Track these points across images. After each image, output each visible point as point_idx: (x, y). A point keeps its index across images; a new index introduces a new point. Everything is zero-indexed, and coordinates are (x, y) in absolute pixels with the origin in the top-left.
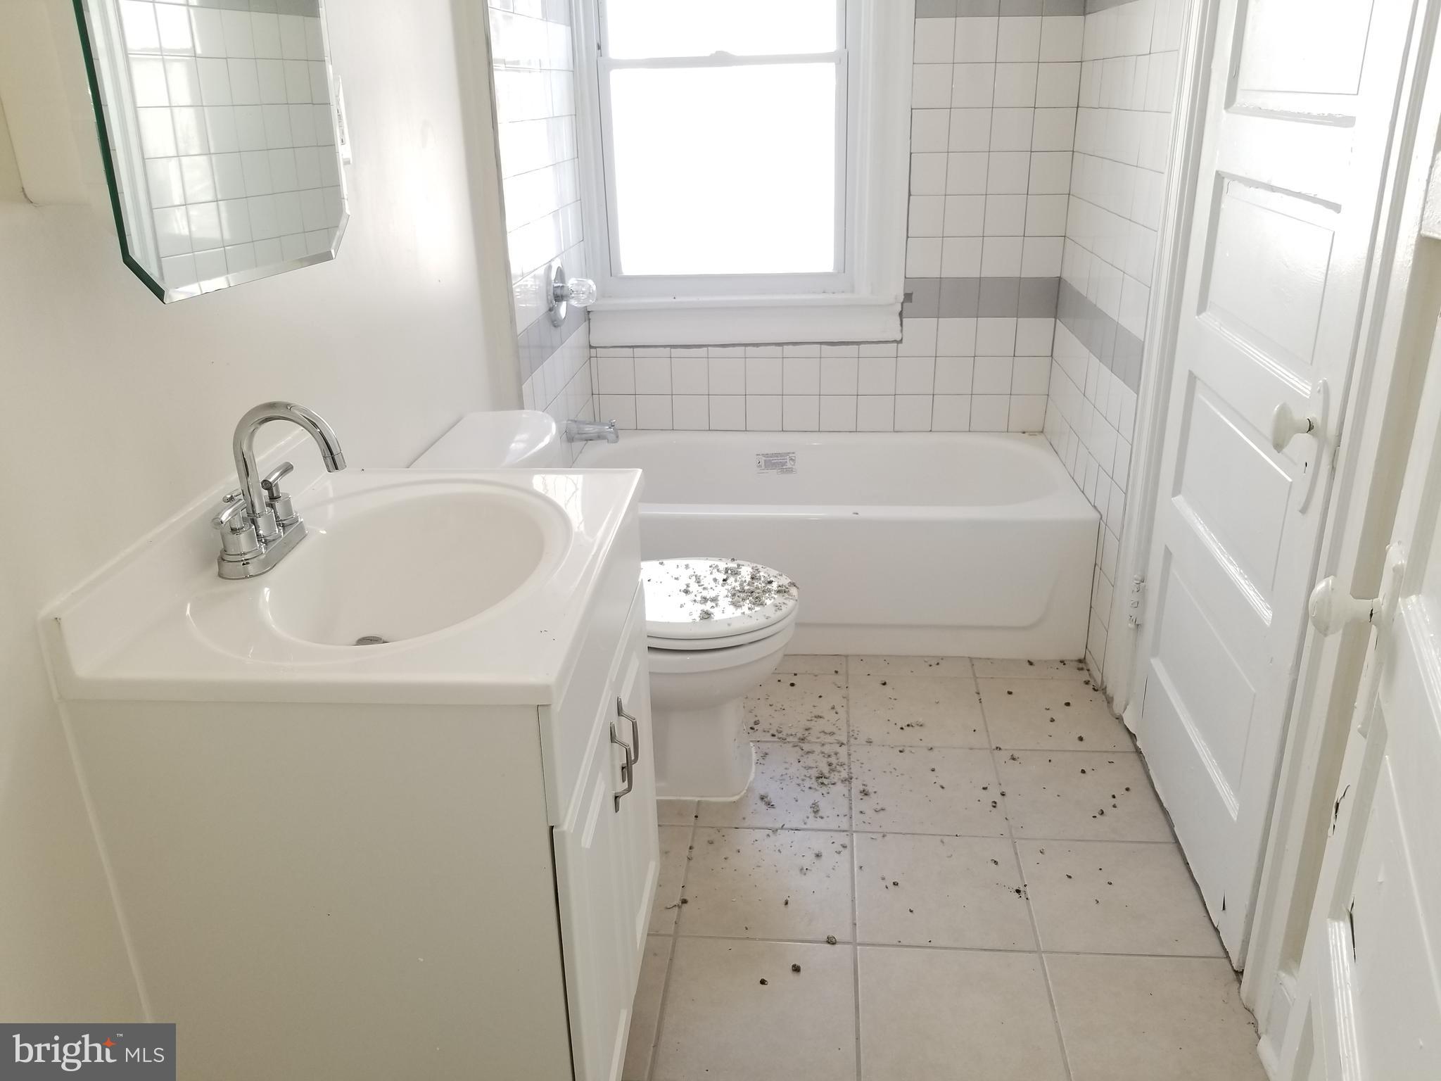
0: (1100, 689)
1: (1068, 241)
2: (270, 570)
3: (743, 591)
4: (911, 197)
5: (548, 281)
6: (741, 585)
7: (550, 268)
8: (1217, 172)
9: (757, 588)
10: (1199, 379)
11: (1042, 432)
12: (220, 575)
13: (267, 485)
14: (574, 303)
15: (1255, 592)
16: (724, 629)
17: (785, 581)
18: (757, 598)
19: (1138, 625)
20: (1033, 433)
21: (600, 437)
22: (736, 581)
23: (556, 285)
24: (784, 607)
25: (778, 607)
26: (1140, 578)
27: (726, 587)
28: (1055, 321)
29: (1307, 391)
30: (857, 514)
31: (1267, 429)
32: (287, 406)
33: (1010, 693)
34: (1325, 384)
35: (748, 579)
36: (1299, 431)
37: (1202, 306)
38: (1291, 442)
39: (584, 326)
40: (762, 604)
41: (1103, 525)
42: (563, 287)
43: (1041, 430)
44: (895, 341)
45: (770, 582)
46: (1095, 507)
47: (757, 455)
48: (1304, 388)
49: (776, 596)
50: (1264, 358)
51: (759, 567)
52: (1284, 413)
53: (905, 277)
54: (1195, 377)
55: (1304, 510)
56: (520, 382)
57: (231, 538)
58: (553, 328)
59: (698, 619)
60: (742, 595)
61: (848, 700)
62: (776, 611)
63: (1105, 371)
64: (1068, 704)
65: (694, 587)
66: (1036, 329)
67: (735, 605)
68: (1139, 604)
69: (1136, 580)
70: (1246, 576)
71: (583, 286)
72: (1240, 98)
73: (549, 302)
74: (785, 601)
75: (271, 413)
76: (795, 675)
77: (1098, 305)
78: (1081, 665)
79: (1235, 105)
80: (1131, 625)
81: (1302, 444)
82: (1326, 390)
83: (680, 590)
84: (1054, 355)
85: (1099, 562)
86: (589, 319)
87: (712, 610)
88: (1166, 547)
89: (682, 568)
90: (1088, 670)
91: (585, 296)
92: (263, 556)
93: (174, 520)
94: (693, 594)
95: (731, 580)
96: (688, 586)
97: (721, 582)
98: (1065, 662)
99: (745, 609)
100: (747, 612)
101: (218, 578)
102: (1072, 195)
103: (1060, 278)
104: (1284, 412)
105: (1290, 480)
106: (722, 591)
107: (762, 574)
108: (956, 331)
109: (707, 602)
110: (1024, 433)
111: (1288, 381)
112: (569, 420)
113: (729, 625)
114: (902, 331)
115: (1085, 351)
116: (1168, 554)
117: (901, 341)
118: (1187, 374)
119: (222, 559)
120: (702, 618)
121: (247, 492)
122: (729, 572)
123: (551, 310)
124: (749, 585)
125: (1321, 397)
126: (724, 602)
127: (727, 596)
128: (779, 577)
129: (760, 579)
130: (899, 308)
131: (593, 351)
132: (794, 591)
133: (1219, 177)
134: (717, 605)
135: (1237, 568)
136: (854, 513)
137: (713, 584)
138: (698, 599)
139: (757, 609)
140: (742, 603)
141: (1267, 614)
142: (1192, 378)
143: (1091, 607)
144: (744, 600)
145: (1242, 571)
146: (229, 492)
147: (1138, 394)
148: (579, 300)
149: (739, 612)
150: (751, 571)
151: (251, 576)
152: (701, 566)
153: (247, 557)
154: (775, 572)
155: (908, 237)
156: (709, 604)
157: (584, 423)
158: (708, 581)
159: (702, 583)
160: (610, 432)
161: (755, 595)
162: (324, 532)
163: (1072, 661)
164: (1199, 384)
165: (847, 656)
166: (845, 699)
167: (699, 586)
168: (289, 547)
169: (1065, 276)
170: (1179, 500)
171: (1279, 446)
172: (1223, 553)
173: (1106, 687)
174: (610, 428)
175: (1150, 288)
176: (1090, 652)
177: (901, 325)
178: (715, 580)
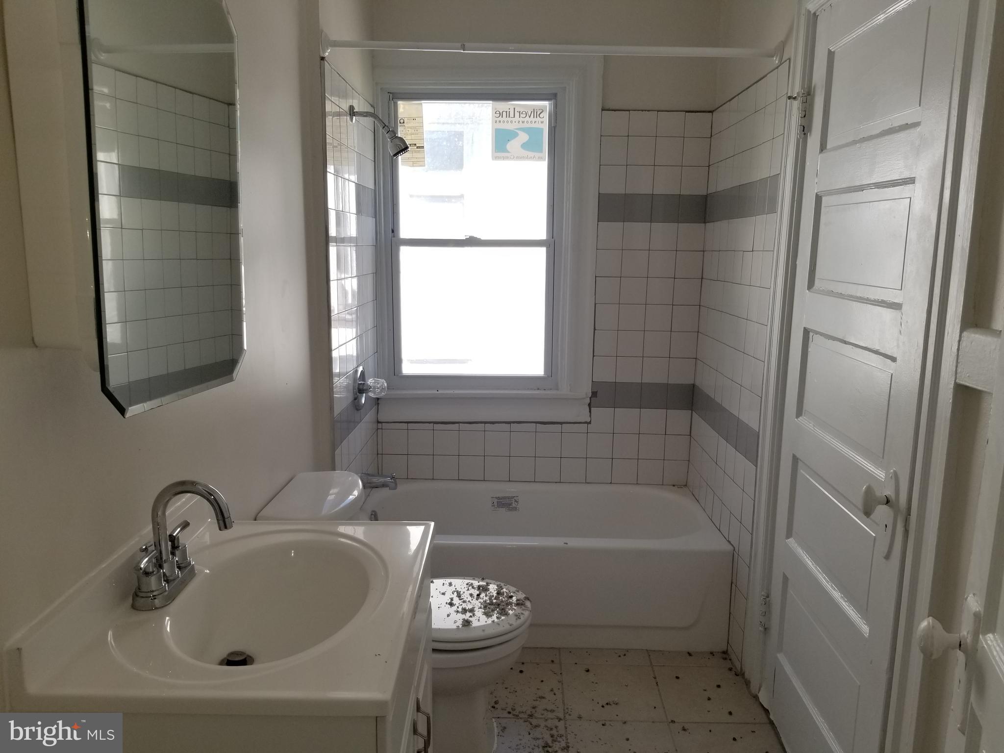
0: (740, 674)
1: (698, 362)
2: (171, 602)
3: (491, 604)
4: (596, 331)
5: (355, 380)
6: (490, 599)
7: (356, 371)
8: (805, 328)
9: (502, 601)
10: (800, 460)
11: (686, 485)
12: (134, 607)
13: (172, 539)
14: (371, 395)
15: (854, 612)
16: (480, 634)
17: (521, 596)
18: (503, 609)
19: (766, 628)
20: (680, 487)
21: (384, 485)
22: (486, 596)
23: (360, 382)
24: (522, 617)
25: (518, 617)
26: (766, 595)
27: (480, 600)
28: (692, 412)
29: (882, 476)
30: (567, 544)
31: (859, 502)
32: (193, 483)
33: (677, 678)
34: (895, 473)
35: (495, 594)
36: (880, 503)
37: (799, 412)
38: (876, 511)
39: (375, 408)
40: (507, 614)
41: (736, 555)
42: (364, 384)
43: (685, 484)
44: (586, 423)
45: (511, 597)
46: (729, 542)
47: (492, 498)
48: (880, 474)
49: (516, 608)
50: (849, 451)
51: (502, 584)
52: (869, 492)
53: (592, 381)
54: (798, 459)
55: (887, 557)
56: (334, 448)
57: (144, 579)
58: (356, 411)
59: (461, 626)
60: (492, 607)
61: (562, 684)
62: (517, 619)
63: (731, 450)
64: (719, 686)
65: (456, 601)
66: (679, 418)
67: (488, 615)
68: (767, 613)
69: (763, 596)
70: (846, 599)
71: (378, 384)
72: (817, 283)
73: (355, 394)
74: (522, 612)
75: (183, 487)
76: (523, 663)
77: (723, 405)
78: (725, 656)
79: (814, 288)
80: (761, 629)
81: (882, 512)
82: (896, 476)
83: (446, 603)
84: (692, 434)
85: (734, 581)
86: (378, 404)
87: (470, 619)
88: (784, 574)
89: (447, 586)
90: (730, 660)
91: (379, 390)
92: (166, 593)
93: (103, 566)
94: (456, 607)
95: (483, 595)
96: (452, 599)
97: (475, 597)
98: (714, 654)
99: (494, 618)
100: (496, 620)
101: (132, 609)
102: (700, 333)
103: (694, 385)
104: (869, 490)
105: (874, 535)
106: (477, 604)
107: (504, 590)
108: (627, 416)
109: (466, 612)
110: (674, 486)
111: (867, 468)
112: (362, 473)
113: (483, 631)
114: (590, 416)
115: (714, 433)
116: (786, 579)
117: (590, 423)
118: (792, 455)
119: (136, 595)
120: (464, 625)
121: (158, 544)
122: (481, 588)
123: (355, 399)
124: (495, 599)
125: (893, 481)
126: (479, 613)
127: (481, 608)
128: (517, 593)
129: (504, 594)
130: (588, 401)
131: (380, 425)
132: (528, 604)
133: (806, 332)
134: (474, 615)
135: (839, 593)
136: (565, 543)
137: (470, 599)
138: (460, 609)
139: (503, 618)
140: (492, 613)
141: (865, 629)
142: (795, 460)
143: (730, 613)
144: (493, 611)
145: (842, 595)
146: (144, 544)
147: (756, 466)
148: (375, 393)
149: (490, 621)
150: (497, 588)
151: (156, 608)
152: (460, 583)
153: (155, 593)
154: (514, 589)
155: (594, 356)
156: (468, 614)
157: (373, 475)
158: (466, 596)
159: (462, 597)
160: (390, 482)
161: (501, 607)
162: (208, 571)
163: (718, 652)
164: (800, 464)
165: (559, 649)
166: (560, 684)
167: (460, 600)
168: (184, 583)
169: (698, 383)
170: (791, 542)
171: (867, 512)
172: (828, 582)
173: (744, 673)
174: (391, 479)
175: (761, 398)
176: (731, 646)
177: (590, 412)
178: (471, 595)
